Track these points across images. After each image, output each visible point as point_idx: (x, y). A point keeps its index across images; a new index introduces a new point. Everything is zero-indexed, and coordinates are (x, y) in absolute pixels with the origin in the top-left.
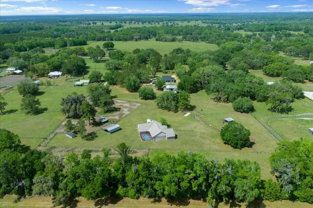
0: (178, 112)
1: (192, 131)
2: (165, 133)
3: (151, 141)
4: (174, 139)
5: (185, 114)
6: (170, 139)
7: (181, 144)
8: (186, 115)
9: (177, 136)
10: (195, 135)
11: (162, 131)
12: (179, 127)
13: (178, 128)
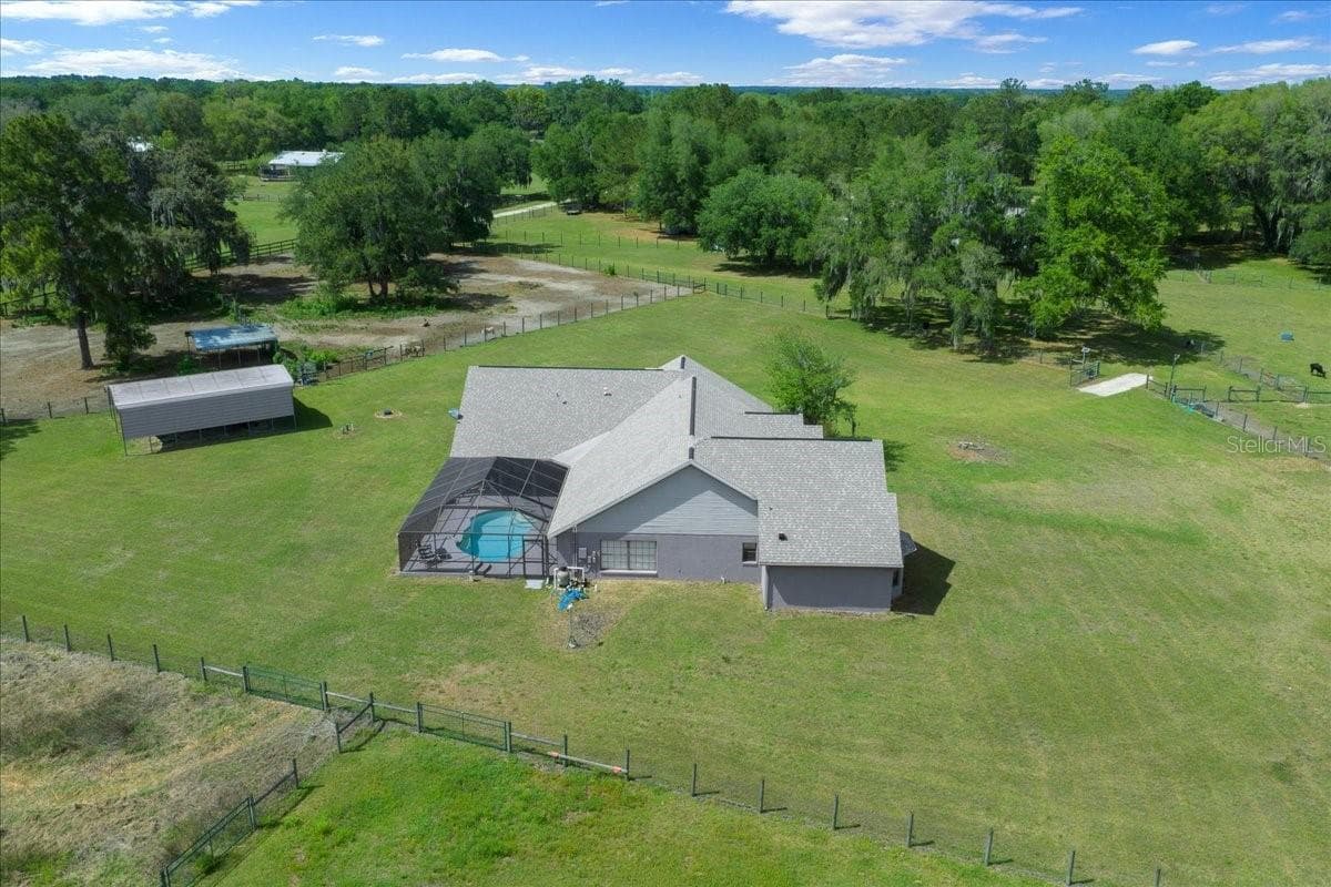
0: (1019, 356)
1: (1187, 538)
2: (752, 505)
3: (534, 584)
4: (885, 614)
5: (1092, 376)
6: (816, 605)
7: (970, 716)
8: (1104, 388)
9: (952, 578)
10: (1240, 598)
11: (699, 463)
12: (1003, 474)
13: (982, 487)
